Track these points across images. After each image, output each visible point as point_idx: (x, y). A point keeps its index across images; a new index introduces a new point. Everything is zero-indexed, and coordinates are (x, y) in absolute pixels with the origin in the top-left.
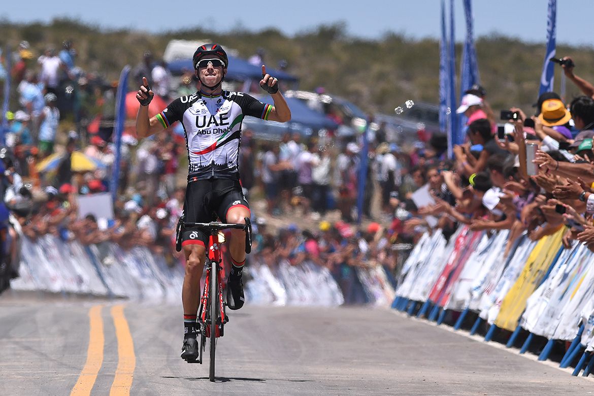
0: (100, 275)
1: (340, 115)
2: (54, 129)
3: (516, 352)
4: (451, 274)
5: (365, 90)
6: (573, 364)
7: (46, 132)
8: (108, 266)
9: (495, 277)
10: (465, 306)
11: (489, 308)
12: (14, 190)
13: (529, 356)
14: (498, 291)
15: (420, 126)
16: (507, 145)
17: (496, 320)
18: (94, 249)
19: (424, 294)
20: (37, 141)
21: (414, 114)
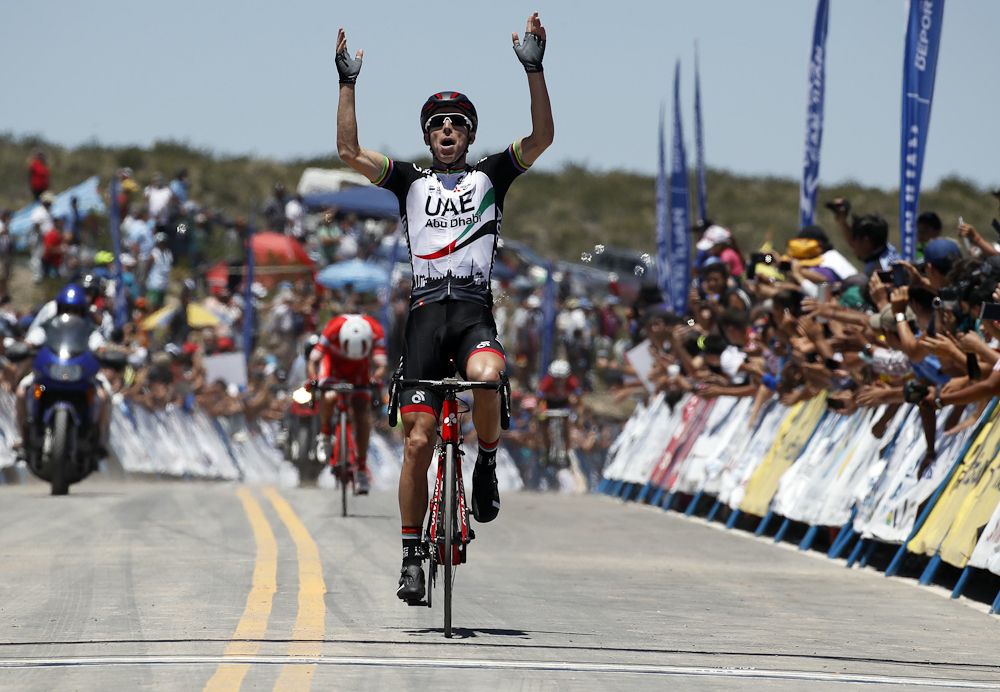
0: (230, 453)
1: (514, 262)
2: (165, 275)
3: (769, 541)
4: (678, 451)
5: (541, 232)
6: (844, 554)
7: (156, 280)
8: (240, 443)
9: (737, 451)
10: (699, 488)
11: (731, 490)
12: (102, 333)
13: (784, 546)
14: (742, 469)
15: (612, 277)
16: (758, 288)
17: (741, 503)
18: (224, 422)
19: (644, 474)
20: (144, 290)
21: (606, 262)
